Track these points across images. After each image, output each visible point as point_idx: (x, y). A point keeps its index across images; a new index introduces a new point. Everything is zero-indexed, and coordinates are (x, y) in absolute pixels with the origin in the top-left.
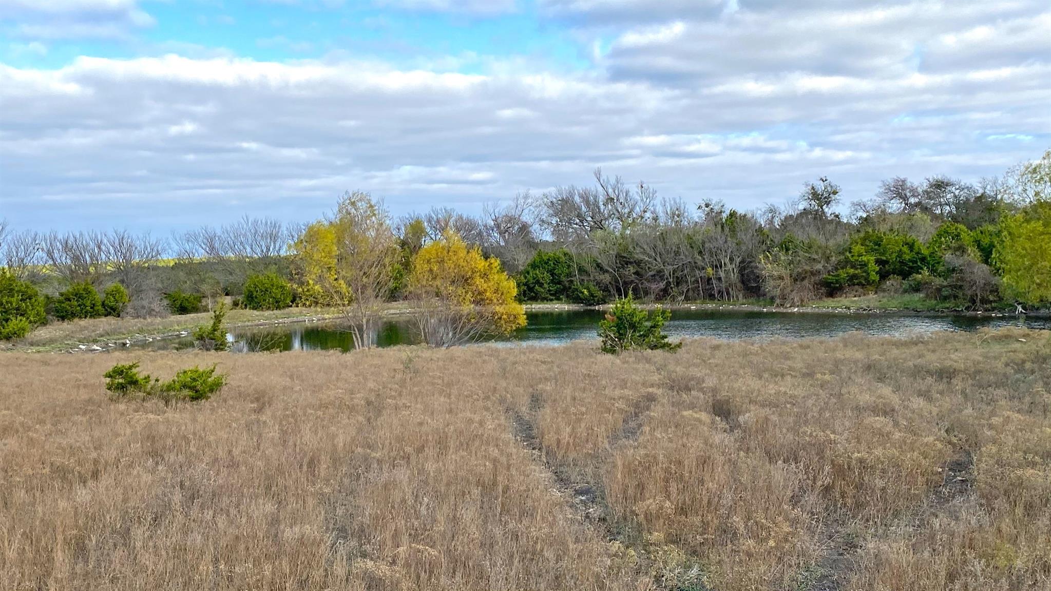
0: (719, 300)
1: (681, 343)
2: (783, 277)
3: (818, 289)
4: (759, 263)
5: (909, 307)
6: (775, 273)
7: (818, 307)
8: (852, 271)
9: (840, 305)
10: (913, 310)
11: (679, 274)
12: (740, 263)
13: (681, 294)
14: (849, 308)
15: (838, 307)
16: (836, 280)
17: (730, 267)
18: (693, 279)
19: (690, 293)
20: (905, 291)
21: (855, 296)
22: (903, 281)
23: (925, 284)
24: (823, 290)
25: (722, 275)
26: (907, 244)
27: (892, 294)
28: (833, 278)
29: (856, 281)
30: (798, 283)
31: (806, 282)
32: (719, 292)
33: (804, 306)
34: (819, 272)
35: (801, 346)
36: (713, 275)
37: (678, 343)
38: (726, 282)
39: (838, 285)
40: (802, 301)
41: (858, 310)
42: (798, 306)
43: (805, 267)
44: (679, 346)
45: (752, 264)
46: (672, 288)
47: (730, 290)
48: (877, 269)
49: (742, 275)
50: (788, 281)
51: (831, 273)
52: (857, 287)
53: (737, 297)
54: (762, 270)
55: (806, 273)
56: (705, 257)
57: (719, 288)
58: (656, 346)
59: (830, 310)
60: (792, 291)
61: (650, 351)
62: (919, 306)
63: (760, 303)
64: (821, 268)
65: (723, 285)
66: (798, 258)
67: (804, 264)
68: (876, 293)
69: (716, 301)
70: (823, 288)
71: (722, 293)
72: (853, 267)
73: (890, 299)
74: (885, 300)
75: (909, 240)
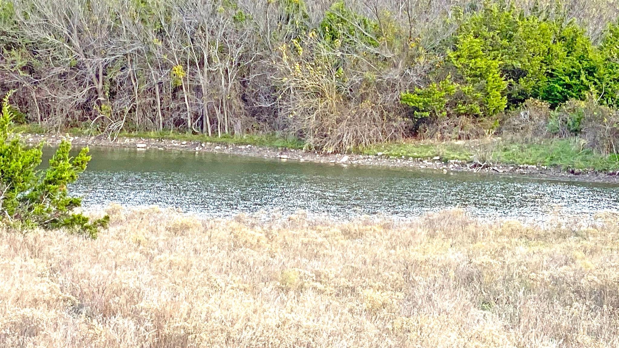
0: (194, 133)
1: (107, 218)
2: (323, 92)
3: (390, 120)
4: (279, 60)
5: (559, 163)
6: (309, 84)
7: (388, 156)
8: (455, 87)
9: (429, 153)
10: (567, 169)
11: (115, 74)
12: (240, 59)
13: (118, 116)
14: (446, 162)
15: (426, 158)
16: (425, 104)
17: (219, 65)
18: (143, 87)
19: (137, 116)
20: (555, 133)
21: (460, 138)
22: (552, 112)
23: (590, 120)
24: (401, 122)
25: (203, 81)
26: (563, 38)
27: (529, 136)
28: (419, 99)
29: (463, 108)
30: (352, 105)
31: (366, 105)
32: (196, 116)
33: (361, 153)
34: (394, 85)
35: (346, 233)
36: (185, 79)
37: (102, 218)
38: (211, 96)
39: (427, 114)
40: (358, 142)
41: (463, 164)
42: (349, 152)
43: (367, 75)
44: (104, 223)
45: (263, 62)
46: (99, 103)
47: (218, 112)
48: (505, 85)
49: (244, 83)
50: (332, 99)
51: (417, 89)
52: (463, 118)
53: (231, 127)
54: (282, 75)
55: (368, 85)
56: (171, 42)
57: (195, 109)
58: (55, 221)
59: (410, 163)
60: (338, 121)
61: (42, 231)
62: (578, 163)
63: (276, 144)
64: (397, 77)
65: (204, 102)
66: (355, 55)
67: (365, 68)
68: (498, 133)
69: (189, 135)
70: (399, 119)
71: (202, 119)
72: (458, 79)
73: (525, 146)
74: (515, 148)
75: (567, 31)
